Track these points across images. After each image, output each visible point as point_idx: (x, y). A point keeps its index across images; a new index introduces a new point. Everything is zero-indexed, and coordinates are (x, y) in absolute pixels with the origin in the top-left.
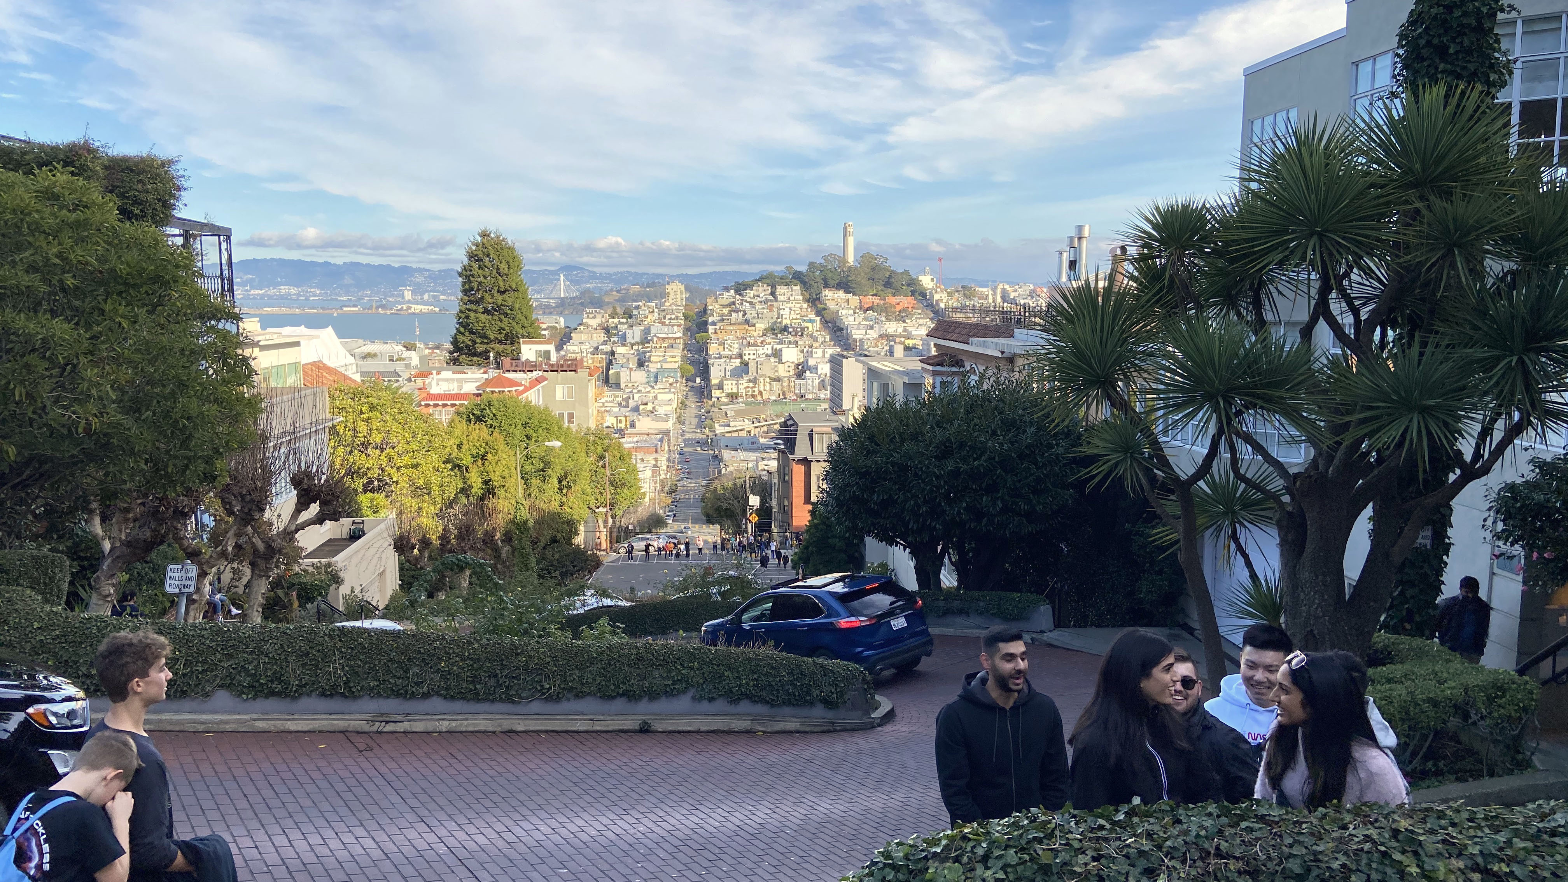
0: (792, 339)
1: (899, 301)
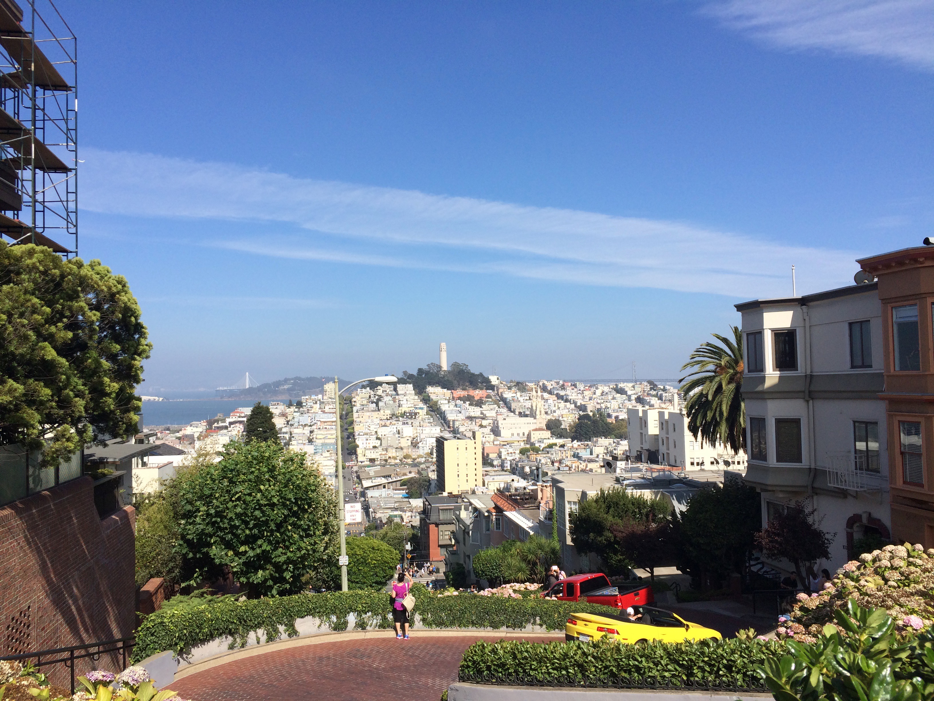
0: (410, 422)
1: (478, 394)
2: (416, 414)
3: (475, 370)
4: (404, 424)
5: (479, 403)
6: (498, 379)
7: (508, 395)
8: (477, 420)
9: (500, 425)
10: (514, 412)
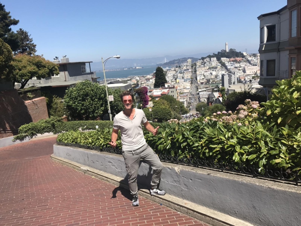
0: (215, 70)
1: (238, 59)
2: (217, 67)
3: (238, 51)
4: (213, 71)
5: (239, 62)
6: (246, 53)
7: (250, 59)
8: (238, 68)
9: (246, 69)
10: (252, 64)
